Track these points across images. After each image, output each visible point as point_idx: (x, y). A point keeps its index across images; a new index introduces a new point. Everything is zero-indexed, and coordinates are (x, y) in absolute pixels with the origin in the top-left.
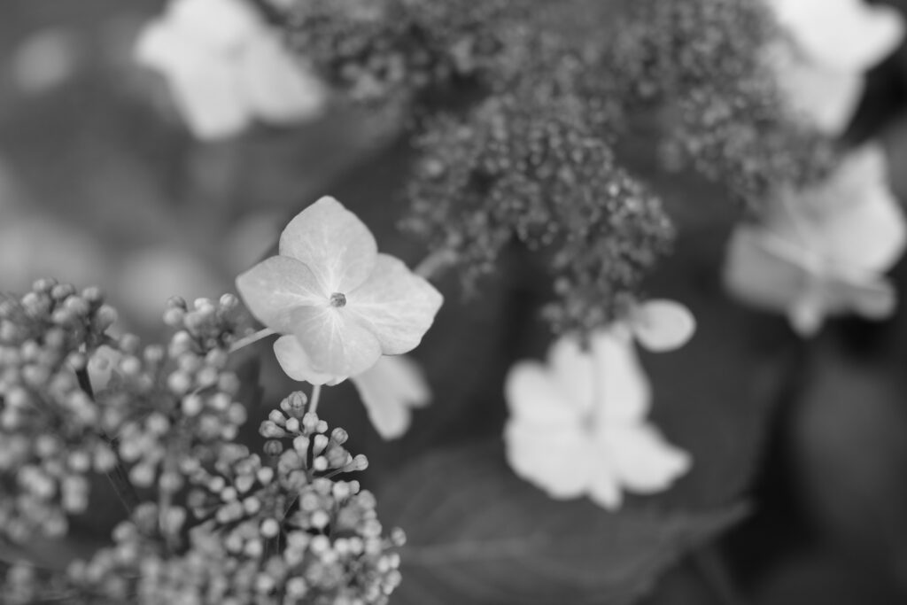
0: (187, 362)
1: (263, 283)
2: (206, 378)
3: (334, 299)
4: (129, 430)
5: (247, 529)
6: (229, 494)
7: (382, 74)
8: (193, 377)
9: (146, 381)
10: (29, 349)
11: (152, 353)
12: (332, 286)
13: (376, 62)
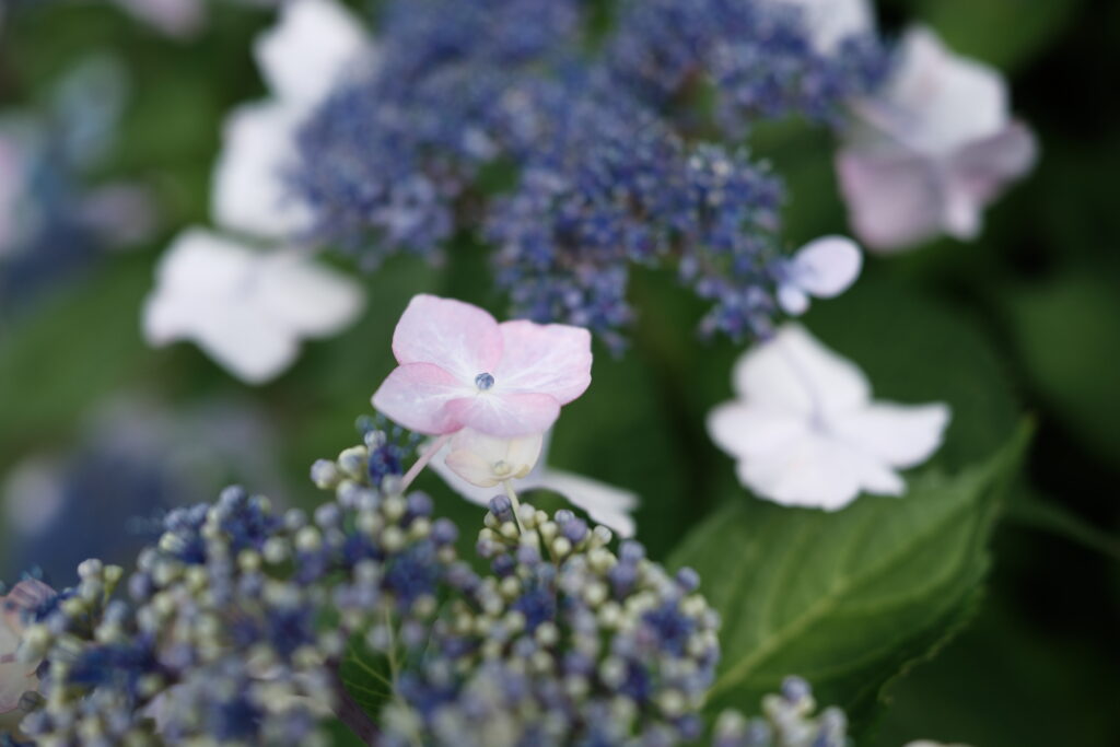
0: (366, 500)
1: (400, 397)
2: (395, 507)
3: (480, 381)
4: (341, 596)
5: (524, 646)
6: (484, 624)
7: (412, 202)
8: (380, 511)
9: (335, 539)
10: (196, 575)
11: (325, 514)
12: (469, 372)
13: (399, 192)
